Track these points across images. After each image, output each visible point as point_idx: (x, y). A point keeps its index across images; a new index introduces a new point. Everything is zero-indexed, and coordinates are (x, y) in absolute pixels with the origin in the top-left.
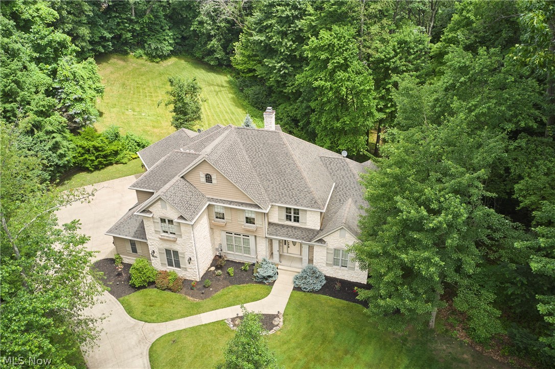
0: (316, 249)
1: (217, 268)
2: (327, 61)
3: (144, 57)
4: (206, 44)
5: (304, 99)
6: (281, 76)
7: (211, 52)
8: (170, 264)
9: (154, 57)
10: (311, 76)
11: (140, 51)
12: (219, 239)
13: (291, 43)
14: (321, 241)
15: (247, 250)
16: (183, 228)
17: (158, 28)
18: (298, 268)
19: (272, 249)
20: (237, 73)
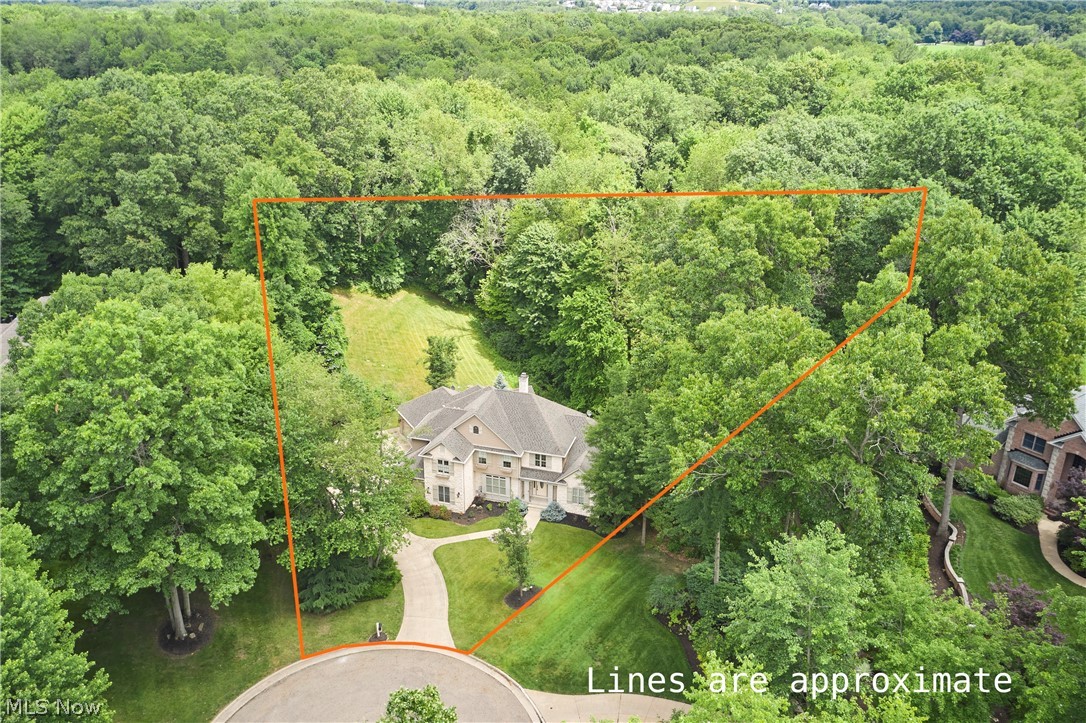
0: (559, 488)
1: (478, 505)
2: (580, 321)
3: (370, 291)
4: (445, 276)
5: (559, 354)
6: (534, 327)
7: (452, 286)
8: (441, 499)
9: (382, 292)
10: (566, 333)
11: (365, 285)
12: (479, 481)
13: (546, 294)
14: (562, 481)
15: (503, 491)
16: (456, 467)
17: (387, 256)
18: (544, 506)
19: (523, 492)
20: (482, 314)
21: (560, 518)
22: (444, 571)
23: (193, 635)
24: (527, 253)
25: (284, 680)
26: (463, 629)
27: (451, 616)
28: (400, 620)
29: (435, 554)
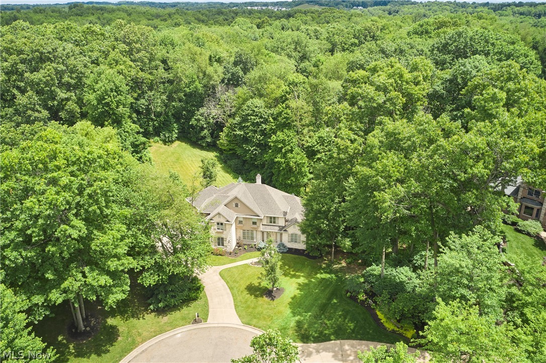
0: (283, 234)
1: (239, 247)
2: (282, 148)
3: (160, 142)
4: (200, 132)
5: (268, 168)
6: (253, 155)
7: (204, 138)
8: (219, 245)
9: (167, 142)
10: (273, 155)
11: (157, 138)
12: (239, 234)
13: (259, 136)
14: (285, 230)
15: (252, 238)
16: (227, 226)
17: (169, 123)
19: (263, 238)
20: (221, 151)
21: (285, 251)
22: (227, 283)
23: (88, 329)
24: (248, 115)
25: (146, 350)
26: (244, 313)
27: (236, 306)
28: (208, 311)
29: (220, 274)
